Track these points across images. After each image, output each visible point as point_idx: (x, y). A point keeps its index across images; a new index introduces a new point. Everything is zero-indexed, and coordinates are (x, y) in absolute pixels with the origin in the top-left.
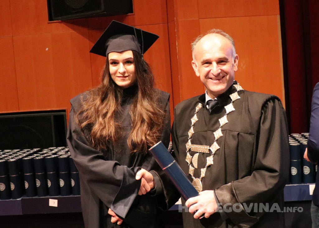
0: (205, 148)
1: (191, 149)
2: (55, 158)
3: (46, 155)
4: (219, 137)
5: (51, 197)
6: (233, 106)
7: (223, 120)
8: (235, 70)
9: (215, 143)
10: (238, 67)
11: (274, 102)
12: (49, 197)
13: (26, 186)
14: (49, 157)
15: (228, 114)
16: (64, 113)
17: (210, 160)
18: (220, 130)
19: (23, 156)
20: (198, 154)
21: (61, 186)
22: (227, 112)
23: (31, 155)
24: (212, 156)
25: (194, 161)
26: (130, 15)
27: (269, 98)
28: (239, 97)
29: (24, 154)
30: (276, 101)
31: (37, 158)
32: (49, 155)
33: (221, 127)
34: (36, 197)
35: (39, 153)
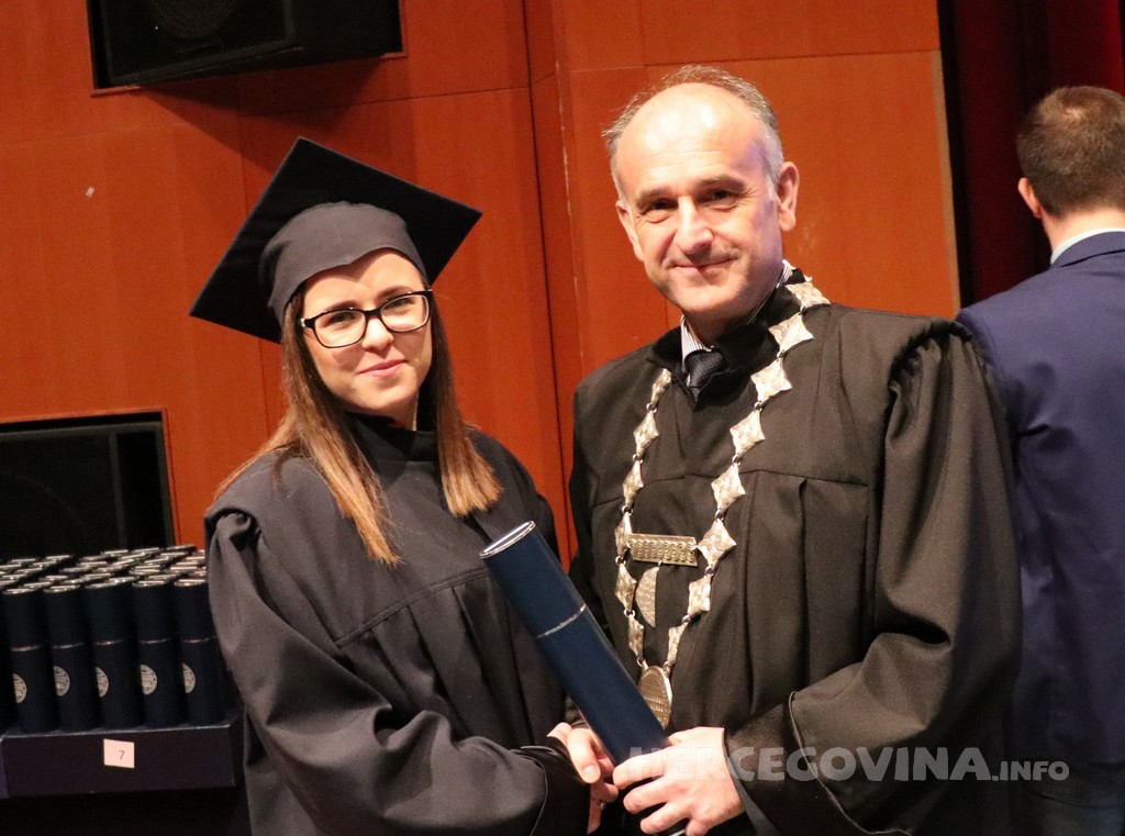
0: (680, 546)
1: (632, 552)
2: (120, 586)
3: (88, 577)
4: (731, 500)
5: (112, 732)
6: (783, 374)
7: (747, 432)
8: (786, 227)
9: (718, 526)
10: (796, 214)
11: (945, 347)
12: (105, 732)
13: (18, 694)
14: (99, 586)
15: (764, 406)
16: (157, 424)
17: (699, 593)
18: (734, 470)
19: (7, 582)
20: (656, 570)
21: (147, 692)
22: (759, 399)
23: (34, 577)
24: (707, 579)
25: (644, 598)
26: (389, 59)
27: (924, 331)
28: (809, 336)
29: (12, 577)
30: (956, 342)
31: (57, 589)
32: (99, 576)
33: (737, 460)
34: (57, 733)
35: (66, 570)
